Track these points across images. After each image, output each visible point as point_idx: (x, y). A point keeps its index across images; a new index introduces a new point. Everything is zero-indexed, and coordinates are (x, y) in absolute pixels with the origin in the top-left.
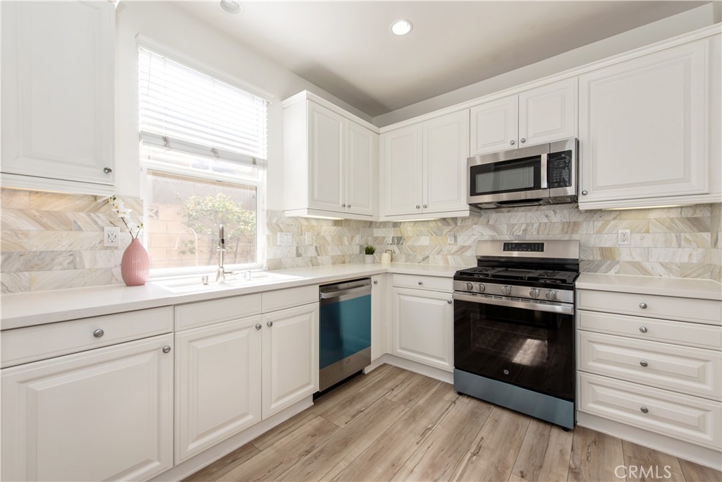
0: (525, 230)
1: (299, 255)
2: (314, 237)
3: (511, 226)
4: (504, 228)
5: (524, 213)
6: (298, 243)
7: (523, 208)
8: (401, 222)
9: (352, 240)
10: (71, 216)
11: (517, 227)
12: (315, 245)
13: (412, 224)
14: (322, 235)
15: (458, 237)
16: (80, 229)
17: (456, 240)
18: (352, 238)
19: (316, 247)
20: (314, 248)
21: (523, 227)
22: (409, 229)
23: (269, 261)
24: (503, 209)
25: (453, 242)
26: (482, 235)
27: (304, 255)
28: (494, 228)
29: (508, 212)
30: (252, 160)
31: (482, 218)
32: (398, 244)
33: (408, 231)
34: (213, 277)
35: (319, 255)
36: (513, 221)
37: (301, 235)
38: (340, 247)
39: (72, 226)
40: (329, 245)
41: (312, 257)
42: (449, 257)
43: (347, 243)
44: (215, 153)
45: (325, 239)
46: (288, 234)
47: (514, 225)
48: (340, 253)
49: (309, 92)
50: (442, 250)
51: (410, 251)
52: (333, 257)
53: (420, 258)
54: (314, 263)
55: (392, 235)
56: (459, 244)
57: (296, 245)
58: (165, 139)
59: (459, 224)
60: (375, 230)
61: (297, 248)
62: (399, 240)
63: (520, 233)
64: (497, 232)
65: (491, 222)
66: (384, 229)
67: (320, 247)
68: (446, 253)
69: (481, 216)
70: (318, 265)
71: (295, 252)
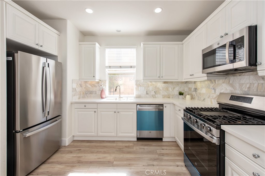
0: (249, 88)
1: (147, 94)
2: (154, 88)
3: (241, 85)
4: (237, 86)
5: (248, 76)
6: (147, 90)
7: (248, 73)
8: (196, 81)
9: (174, 89)
10: (95, 84)
11: (244, 86)
12: (154, 90)
13: (200, 82)
14: (157, 87)
15: (216, 89)
16: (97, 87)
17: (215, 92)
18: (174, 88)
19: (155, 92)
20: (154, 92)
21: (248, 86)
22: (199, 84)
23: (136, 95)
24: (237, 74)
25: (214, 92)
26: (227, 89)
27: (149, 94)
28: (232, 85)
29: (240, 76)
30: (130, 67)
31: (227, 79)
32: (195, 91)
33: (199, 85)
34: (118, 98)
35: (156, 94)
36: (242, 81)
37: (148, 87)
38: (167, 92)
39: (95, 86)
40: (161, 91)
41: (153, 95)
42: (213, 100)
43: (171, 90)
44: (121, 67)
45: (159, 88)
46: (143, 87)
47: (243, 84)
48: (167, 94)
49: (143, 43)
50: (210, 96)
51: (199, 95)
52: (163, 95)
53: (202, 99)
54: (154, 97)
55: (194, 87)
56: (216, 94)
57: (146, 90)
58: (110, 67)
59: (216, 83)
60: (189, 84)
61: (147, 92)
62: (196, 89)
63: (246, 90)
64: (234, 88)
65: (231, 82)
66: (191, 84)
67: (156, 91)
68: (211, 98)
69: (226, 78)
70: (156, 97)
71: (146, 93)
